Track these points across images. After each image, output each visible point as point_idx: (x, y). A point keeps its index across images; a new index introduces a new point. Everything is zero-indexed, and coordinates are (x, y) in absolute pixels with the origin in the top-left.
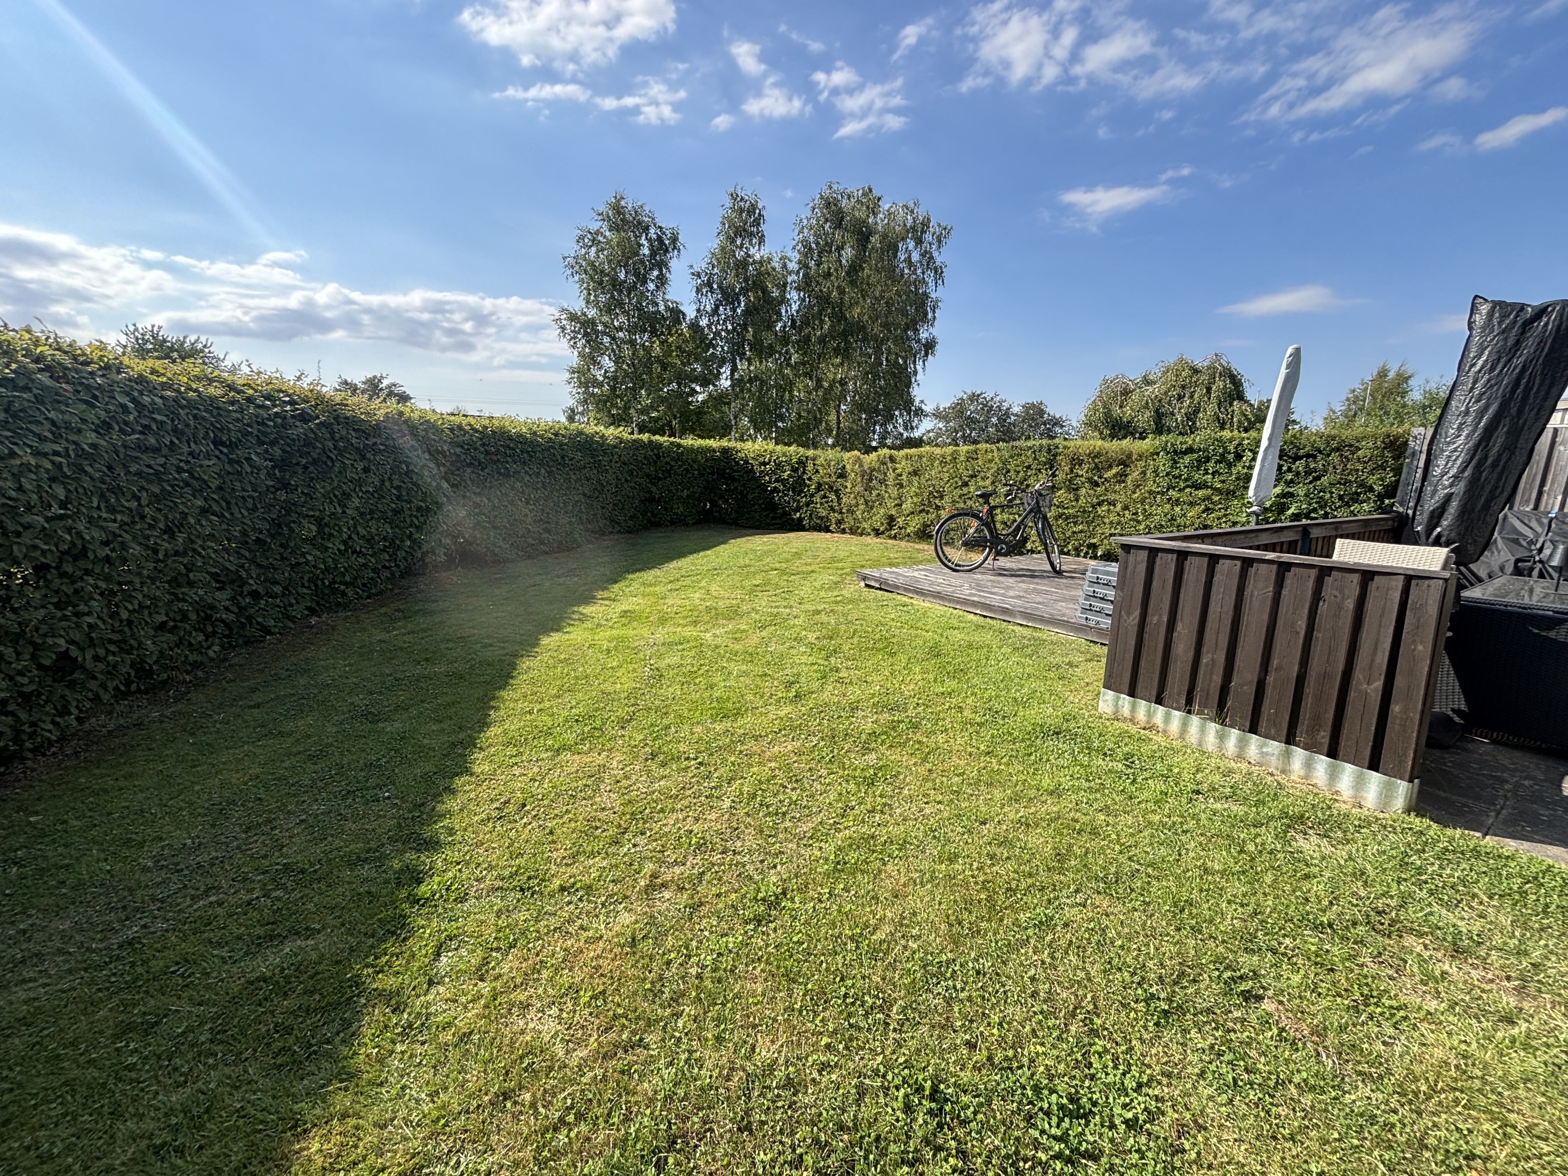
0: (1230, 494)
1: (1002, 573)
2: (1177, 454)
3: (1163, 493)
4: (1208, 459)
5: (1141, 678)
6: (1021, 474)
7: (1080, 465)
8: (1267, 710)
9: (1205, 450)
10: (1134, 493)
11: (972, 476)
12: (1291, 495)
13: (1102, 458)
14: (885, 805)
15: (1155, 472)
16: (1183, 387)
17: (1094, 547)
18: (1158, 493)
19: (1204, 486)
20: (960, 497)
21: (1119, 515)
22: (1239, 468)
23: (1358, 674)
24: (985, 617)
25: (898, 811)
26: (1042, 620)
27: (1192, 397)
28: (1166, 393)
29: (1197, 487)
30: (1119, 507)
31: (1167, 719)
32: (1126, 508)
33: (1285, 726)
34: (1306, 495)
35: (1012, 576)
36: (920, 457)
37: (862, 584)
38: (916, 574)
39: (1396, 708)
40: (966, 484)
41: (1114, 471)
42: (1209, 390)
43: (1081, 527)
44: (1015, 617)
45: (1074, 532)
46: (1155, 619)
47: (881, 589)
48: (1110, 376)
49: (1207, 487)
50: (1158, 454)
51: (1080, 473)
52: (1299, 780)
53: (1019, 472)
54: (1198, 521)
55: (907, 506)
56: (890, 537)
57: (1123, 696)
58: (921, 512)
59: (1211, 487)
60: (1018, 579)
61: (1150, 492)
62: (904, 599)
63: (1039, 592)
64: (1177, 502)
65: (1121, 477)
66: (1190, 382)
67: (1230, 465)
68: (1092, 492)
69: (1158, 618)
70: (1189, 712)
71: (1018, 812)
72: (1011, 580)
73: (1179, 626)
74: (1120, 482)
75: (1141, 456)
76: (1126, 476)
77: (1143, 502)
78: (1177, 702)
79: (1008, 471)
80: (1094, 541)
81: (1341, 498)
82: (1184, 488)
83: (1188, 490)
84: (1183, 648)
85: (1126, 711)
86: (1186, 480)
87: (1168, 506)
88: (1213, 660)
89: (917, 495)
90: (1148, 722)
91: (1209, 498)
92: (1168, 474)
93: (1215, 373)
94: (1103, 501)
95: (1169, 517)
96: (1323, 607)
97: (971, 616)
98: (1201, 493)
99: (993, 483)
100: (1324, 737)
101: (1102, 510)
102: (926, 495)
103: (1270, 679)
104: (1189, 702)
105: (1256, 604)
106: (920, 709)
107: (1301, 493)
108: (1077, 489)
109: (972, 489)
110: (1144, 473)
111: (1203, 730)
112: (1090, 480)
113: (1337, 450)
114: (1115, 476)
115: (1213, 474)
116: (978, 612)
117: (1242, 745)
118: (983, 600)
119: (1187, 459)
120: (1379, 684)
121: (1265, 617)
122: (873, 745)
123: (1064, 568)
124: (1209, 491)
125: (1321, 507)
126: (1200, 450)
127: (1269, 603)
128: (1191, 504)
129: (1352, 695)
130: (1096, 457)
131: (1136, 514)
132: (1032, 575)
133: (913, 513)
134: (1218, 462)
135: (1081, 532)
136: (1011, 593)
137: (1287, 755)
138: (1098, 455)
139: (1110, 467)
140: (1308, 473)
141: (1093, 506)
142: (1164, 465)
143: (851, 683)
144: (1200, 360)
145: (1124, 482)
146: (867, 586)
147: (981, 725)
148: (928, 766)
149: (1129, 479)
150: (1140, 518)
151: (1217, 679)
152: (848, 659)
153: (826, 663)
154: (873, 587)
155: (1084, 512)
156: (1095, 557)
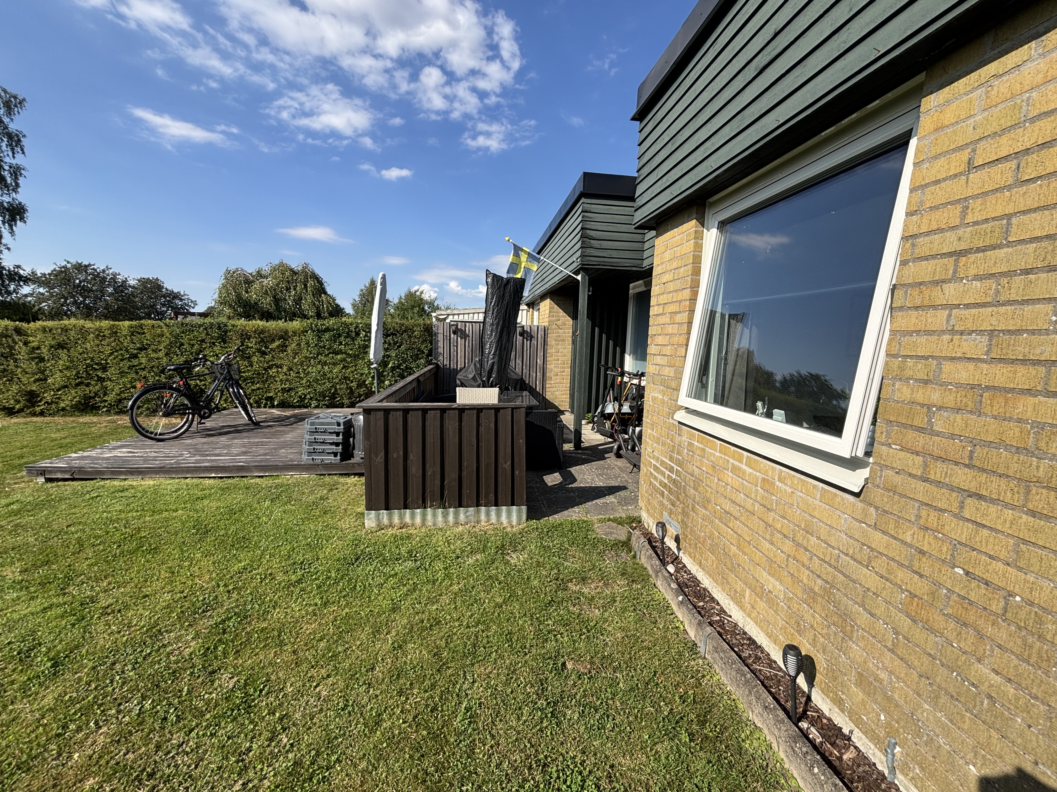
0: (356, 357)
1: (210, 433)
2: (320, 332)
3: (314, 358)
4: (340, 336)
5: (392, 495)
6: (196, 347)
7: (249, 339)
8: (465, 492)
9: (338, 329)
10: (295, 358)
11: (140, 349)
12: (389, 356)
13: (266, 334)
14: (281, 719)
15: (307, 344)
16: (288, 282)
17: (271, 399)
18: (312, 358)
19: (340, 352)
20: (129, 368)
21: (286, 374)
22: (359, 341)
23: (501, 460)
24: (221, 478)
25: (298, 715)
26: (276, 468)
27: (295, 289)
28: (277, 285)
29: (337, 353)
30: (285, 369)
31: (413, 517)
32: (290, 369)
33: (475, 497)
34: (396, 356)
35: (220, 434)
36: (65, 330)
37: (41, 480)
38: (117, 453)
39: (517, 472)
40: (135, 356)
41: (277, 343)
42: (306, 286)
43: (258, 385)
44: (251, 471)
45: (253, 390)
46: (395, 455)
47: (73, 479)
48: (232, 268)
49: (342, 353)
50: (307, 332)
51: (250, 345)
52: (486, 524)
53: (193, 345)
54: (340, 375)
55: (55, 379)
56: (34, 414)
57: (381, 512)
58: (78, 385)
59: (345, 353)
60: (228, 436)
61: (306, 357)
62: (116, 483)
63: (257, 444)
64: (325, 363)
65: (283, 348)
66: (292, 279)
67: (353, 339)
68: (262, 359)
69: (397, 454)
70: (425, 508)
71: (385, 640)
72: (223, 439)
73: (411, 456)
74: (283, 351)
75: (294, 333)
76: (286, 346)
77: (302, 364)
78: (417, 503)
79: (182, 344)
80: (271, 394)
81: (411, 357)
82: (328, 354)
83: (331, 355)
84: (415, 469)
85: (386, 521)
86: (328, 349)
87: (320, 366)
88: (434, 472)
89: (68, 368)
90: (401, 523)
91: (344, 360)
92: (316, 345)
93: (307, 276)
94: (272, 365)
95: (321, 373)
96: (482, 429)
97: (207, 481)
98: (339, 357)
99: (167, 354)
100: (492, 497)
101: (272, 372)
102: (81, 368)
103: (464, 474)
104: (424, 501)
105: (451, 434)
106: (235, 595)
107: (394, 355)
108: (249, 357)
109: (143, 360)
110: (299, 345)
111: (434, 515)
112: (259, 351)
113: (405, 331)
114: (278, 347)
115: (345, 345)
116: (213, 475)
117: (456, 515)
118: (215, 464)
119: (327, 335)
120: (509, 463)
121: (457, 440)
122: (216, 664)
123: (258, 419)
124: (344, 356)
125: (404, 362)
126: (334, 330)
127: (457, 431)
128: (335, 364)
129: (500, 471)
130: (261, 333)
131: (298, 373)
132: (235, 430)
133: (66, 387)
134: (346, 337)
135: (259, 389)
136: (235, 451)
137: (478, 512)
138: (262, 332)
139: (273, 341)
140: (395, 343)
141: (265, 369)
142: (313, 339)
143: (127, 607)
144: (296, 265)
145: (285, 351)
146: (49, 480)
147: (299, 581)
148: (289, 648)
149: (289, 349)
150: (302, 376)
151: (438, 482)
152: (97, 580)
153: (68, 599)
154: (58, 480)
155: (259, 374)
156: (273, 407)
